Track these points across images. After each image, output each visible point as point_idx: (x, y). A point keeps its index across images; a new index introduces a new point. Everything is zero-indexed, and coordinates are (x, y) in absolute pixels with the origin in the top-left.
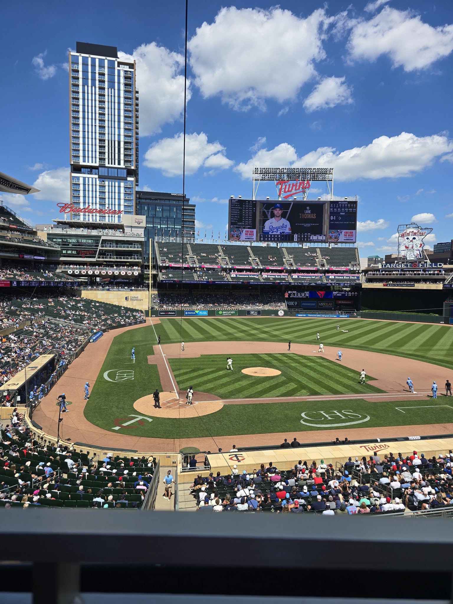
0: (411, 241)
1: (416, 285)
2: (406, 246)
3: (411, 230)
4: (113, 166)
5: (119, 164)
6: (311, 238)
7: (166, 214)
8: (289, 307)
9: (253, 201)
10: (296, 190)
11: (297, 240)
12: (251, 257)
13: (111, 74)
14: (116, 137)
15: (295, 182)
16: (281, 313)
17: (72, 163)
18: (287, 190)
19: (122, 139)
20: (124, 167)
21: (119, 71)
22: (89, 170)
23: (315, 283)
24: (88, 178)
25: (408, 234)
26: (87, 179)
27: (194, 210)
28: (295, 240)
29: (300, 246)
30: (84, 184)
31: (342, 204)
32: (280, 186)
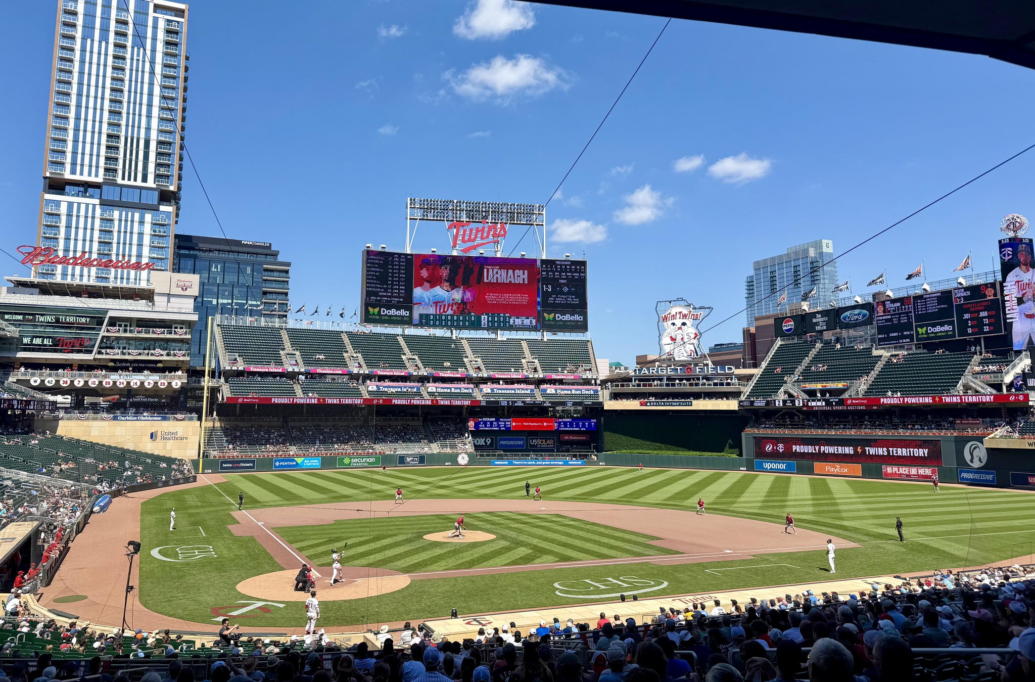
0: (680, 328)
1: (695, 402)
2: (671, 337)
3: (678, 309)
4: (132, 183)
5: (145, 179)
6: (511, 323)
7: (230, 278)
8: (477, 447)
9: (406, 255)
10: (482, 238)
11: (486, 326)
12: (404, 354)
13: (140, 25)
14: (143, 131)
15: (480, 226)
16: (463, 460)
17: (48, 175)
18: (467, 238)
19: (154, 135)
20: (154, 186)
21: (156, 20)
22: (82, 189)
23: (523, 402)
24: (79, 204)
25: (674, 317)
26: (75, 205)
27: (287, 272)
28: (482, 326)
29: (493, 336)
30: (69, 215)
31: (561, 265)
32: (455, 230)
